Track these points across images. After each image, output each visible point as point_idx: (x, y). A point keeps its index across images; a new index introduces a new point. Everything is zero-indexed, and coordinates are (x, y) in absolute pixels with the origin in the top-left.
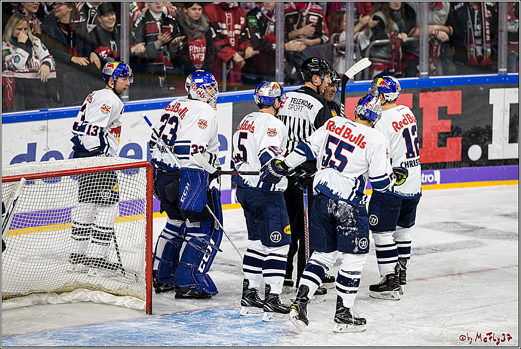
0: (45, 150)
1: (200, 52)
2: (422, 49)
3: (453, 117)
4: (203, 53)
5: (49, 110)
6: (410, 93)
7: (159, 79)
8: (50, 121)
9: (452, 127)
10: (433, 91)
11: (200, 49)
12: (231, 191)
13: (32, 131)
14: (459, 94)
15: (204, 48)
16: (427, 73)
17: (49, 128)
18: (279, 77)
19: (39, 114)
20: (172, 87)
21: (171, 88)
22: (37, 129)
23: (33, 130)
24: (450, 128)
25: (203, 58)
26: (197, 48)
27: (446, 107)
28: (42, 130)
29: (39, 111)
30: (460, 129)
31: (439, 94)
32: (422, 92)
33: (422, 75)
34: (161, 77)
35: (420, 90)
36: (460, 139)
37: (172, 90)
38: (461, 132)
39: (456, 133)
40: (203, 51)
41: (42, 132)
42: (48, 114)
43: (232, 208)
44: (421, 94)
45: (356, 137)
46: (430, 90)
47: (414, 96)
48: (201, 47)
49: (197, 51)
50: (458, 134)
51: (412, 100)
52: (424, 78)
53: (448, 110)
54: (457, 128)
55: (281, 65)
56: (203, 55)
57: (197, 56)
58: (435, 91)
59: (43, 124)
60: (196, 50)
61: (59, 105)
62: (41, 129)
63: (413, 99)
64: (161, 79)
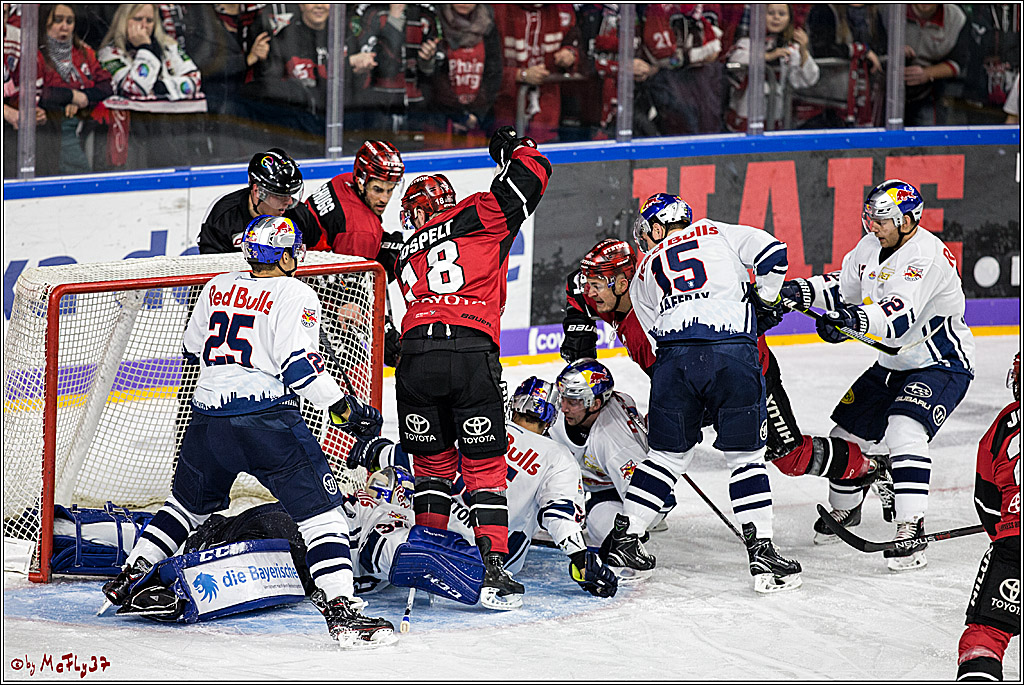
0: (183, 244)
1: (471, 73)
2: (892, 76)
3: (946, 204)
4: (476, 73)
5: (193, 169)
6: (868, 156)
7: (392, 120)
8: (192, 190)
9: (945, 223)
10: (912, 155)
11: (470, 66)
12: (528, 331)
13: (161, 208)
14: (960, 162)
15: (480, 65)
16: (900, 120)
17: (192, 203)
18: (625, 120)
19: (175, 177)
20: (420, 135)
21: (417, 138)
22: (169, 205)
23: (163, 205)
24: (942, 224)
25: (476, 85)
26: (464, 64)
27: (935, 185)
28: (180, 207)
29: (173, 170)
30: (960, 227)
31: (923, 161)
32: (891, 155)
33: (891, 125)
34: (398, 114)
35: (888, 151)
36: (960, 245)
37: (419, 141)
38: (961, 233)
39: (952, 234)
40: (478, 70)
41: (178, 210)
42: (191, 177)
43: (530, 363)
44: (889, 159)
45: (521, 454)
46: (906, 153)
47: (875, 163)
48: (472, 62)
49: (465, 70)
50: (956, 236)
51: (870, 170)
52: (894, 129)
53: (939, 190)
54: (954, 224)
55: (628, 98)
56: (477, 77)
57: (465, 80)
58: (916, 154)
59: (182, 196)
60: (462, 67)
61: (211, 161)
62: (177, 204)
63: (874, 168)
64: (397, 119)
